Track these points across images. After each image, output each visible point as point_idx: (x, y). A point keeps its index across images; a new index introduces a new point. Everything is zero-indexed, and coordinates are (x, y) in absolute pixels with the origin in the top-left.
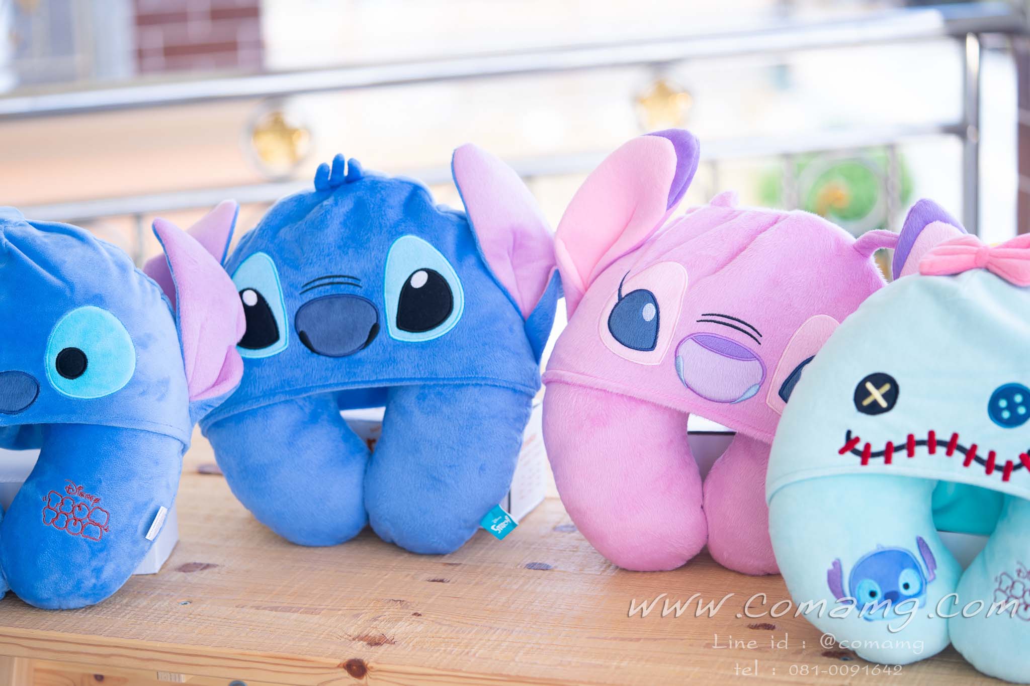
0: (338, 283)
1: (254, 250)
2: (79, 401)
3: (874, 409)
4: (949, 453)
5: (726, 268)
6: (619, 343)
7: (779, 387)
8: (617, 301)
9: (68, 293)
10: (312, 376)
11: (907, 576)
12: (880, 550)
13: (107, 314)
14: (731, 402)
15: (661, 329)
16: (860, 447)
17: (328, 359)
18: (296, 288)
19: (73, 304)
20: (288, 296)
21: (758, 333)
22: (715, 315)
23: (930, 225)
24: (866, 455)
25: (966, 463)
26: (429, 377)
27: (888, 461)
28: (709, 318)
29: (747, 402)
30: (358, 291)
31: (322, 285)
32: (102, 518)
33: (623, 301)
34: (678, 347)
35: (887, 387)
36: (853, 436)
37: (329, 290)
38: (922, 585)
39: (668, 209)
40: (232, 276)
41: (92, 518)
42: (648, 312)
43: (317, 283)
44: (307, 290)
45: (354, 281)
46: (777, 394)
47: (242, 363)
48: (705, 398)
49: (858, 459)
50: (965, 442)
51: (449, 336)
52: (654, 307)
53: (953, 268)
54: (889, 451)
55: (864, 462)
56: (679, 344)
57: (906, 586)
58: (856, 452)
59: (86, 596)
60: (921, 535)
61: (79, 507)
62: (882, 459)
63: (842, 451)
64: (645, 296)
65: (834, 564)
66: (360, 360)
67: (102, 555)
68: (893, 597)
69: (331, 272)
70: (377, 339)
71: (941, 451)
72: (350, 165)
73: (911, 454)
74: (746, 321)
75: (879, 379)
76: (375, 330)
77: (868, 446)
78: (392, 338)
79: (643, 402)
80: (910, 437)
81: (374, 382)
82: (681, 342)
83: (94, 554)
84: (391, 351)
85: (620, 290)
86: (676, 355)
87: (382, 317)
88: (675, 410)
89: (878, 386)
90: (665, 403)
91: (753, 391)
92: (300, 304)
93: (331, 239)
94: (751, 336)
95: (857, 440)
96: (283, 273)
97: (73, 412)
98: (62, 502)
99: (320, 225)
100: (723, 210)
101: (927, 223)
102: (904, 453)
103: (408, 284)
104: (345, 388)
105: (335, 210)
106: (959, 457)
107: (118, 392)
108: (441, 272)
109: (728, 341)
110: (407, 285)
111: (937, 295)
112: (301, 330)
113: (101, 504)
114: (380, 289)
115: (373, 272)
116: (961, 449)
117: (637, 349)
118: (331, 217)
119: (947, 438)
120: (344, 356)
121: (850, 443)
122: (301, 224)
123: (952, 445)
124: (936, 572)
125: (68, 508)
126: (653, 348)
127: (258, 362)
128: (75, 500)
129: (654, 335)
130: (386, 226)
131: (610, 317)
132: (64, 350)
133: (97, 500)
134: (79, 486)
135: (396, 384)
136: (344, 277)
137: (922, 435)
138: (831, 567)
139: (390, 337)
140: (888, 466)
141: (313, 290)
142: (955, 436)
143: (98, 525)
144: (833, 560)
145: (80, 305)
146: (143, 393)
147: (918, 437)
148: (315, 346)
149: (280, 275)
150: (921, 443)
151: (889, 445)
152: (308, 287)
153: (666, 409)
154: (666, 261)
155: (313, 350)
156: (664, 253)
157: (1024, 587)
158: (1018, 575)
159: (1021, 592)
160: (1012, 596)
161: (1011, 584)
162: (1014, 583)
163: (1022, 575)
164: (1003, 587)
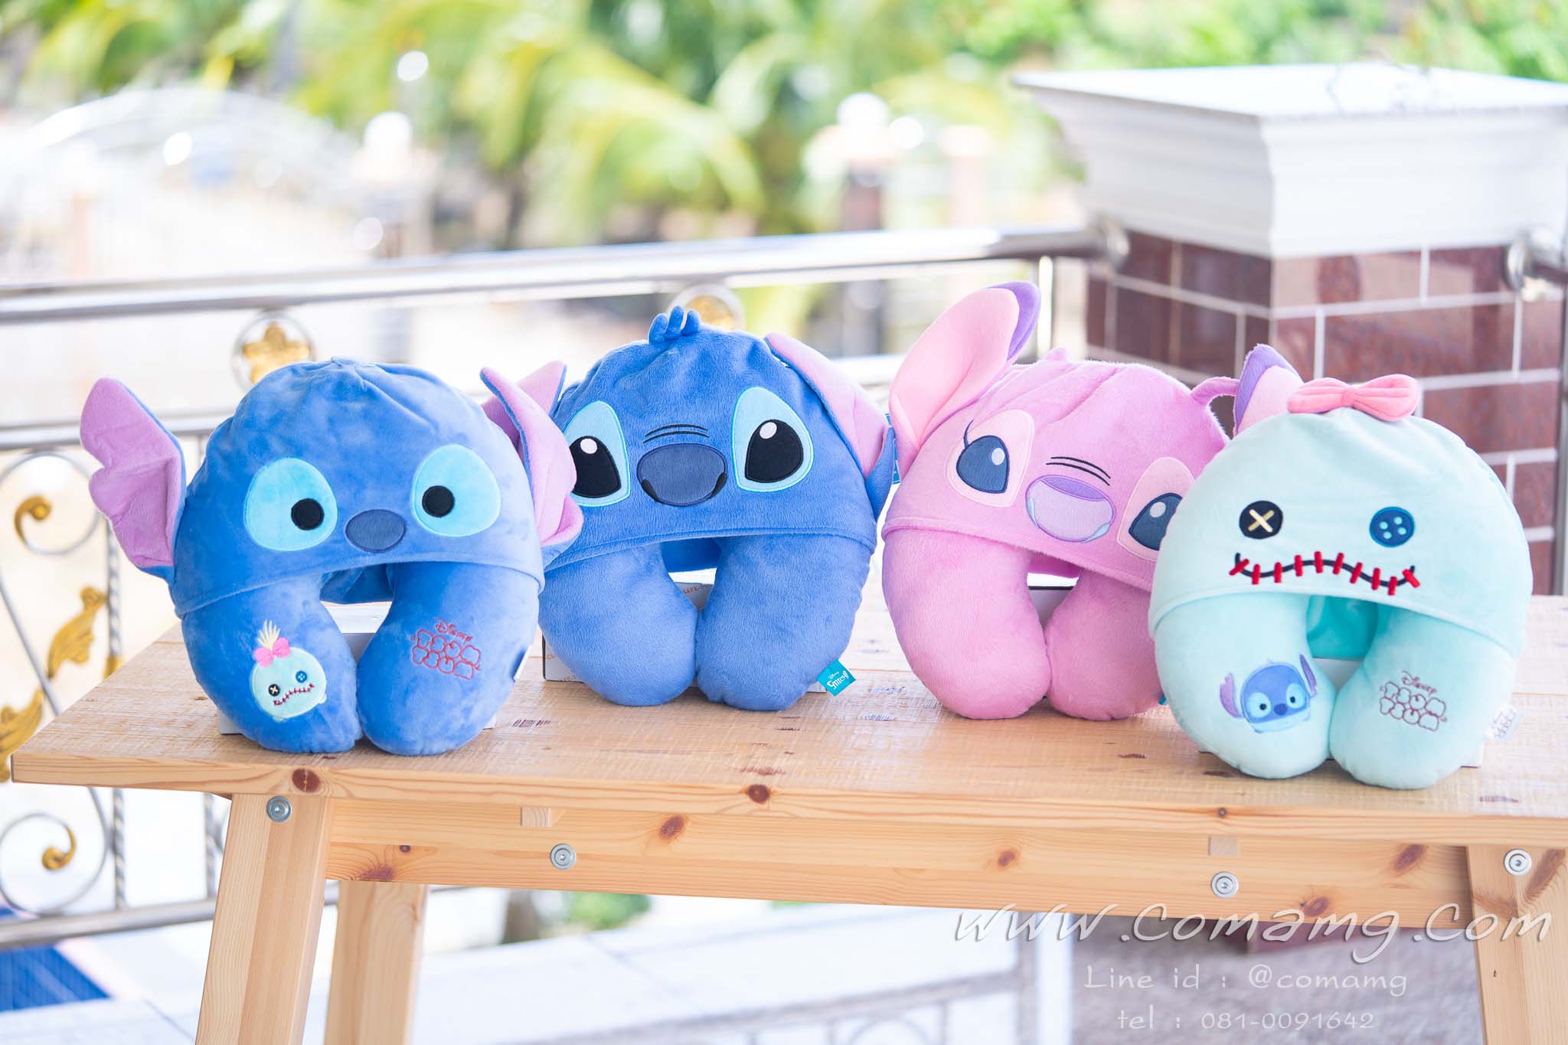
0: (683, 432)
1: (592, 398)
2: (448, 540)
3: (1260, 534)
4: (1336, 572)
5: (1073, 413)
6: (969, 487)
7: (1129, 525)
8: (964, 448)
9: (433, 431)
10: (655, 525)
11: (1293, 690)
12: (1271, 665)
13: (472, 453)
14: (1082, 541)
15: (1011, 472)
16: (1250, 568)
17: (672, 508)
18: (640, 437)
19: (439, 442)
20: (630, 443)
21: (1107, 475)
22: (1065, 458)
23: (1270, 369)
24: (1256, 575)
25: (1353, 580)
26: (779, 527)
27: (1278, 580)
28: (1058, 461)
29: (1099, 539)
30: (705, 441)
31: (667, 434)
32: (472, 656)
33: (970, 447)
34: (1027, 490)
35: (1270, 514)
36: (1242, 559)
37: (676, 439)
38: (1306, 699)
39: (1008, 359)
40: (563, 432)
41: (464, 656)
42: (998, 457)
43: (662, 432)
44: (651, 439)
45: (700, 431)
46: (1127, 531)
47: (580, 511)
48: (1057, 538)
49: (1249, 579)
50: (1350, 560)
51: (800, 486)
52: (1003, 452)
53: (1322, 407)
54: (1278, 572)
55: (1255, 582)
56: (1029, 486)
57: (1293, 700)
58: (1247, 573)
59: (451, 739)
60: (1303, 654)
61: (450, 645)
62: (1272, 579)
63: (1232, 573)
64: (994, 442)
65: (1227, 679)
66: (706, 509)
67: (473, 695)
68: (1281, 710)
69: (677, 422)
70: (724, 489)
71: (1328, 570)
72: (689, 317)
73: (1299, 573)
74: (1094, 463)
75: (1262, 507)
76: (722, 480)
77: (1257, 567)
78: (741, 489)
79: (996, 542)
80: (1298, 558)
81: (722, 531)
82: (1031, 484)
83: (465, 693)
84: (739, 500)
85: (965, 438)
86: (1026, 497)
87: (730, 468)
88: (1026, 549)
89: (1262, 513)
90: (1018, 544)
91: (1103, 530)
92: (644, 453)
93: (677, 389)
94: (1100, 478)
95: (1246, 562)
96: (625, 421)
97: (442, 550)
98: (433, 640)
99: (663, 375)
100: (1060, 364)
101: (1267, 368)
102: (1293, 572)
103: (756, 434)
104: (690, 537)
105: (681, 360)
106: (1345, 575)
107: (487, 530)
108: (790, 424)
109: (1077, 482)
110: (756, 436)
111: (1311, 429)
112: (644, 478)
113: (472, 642)
114: (728, 439)
115: (721, 422)
116: (1347, 567)
117: (988, 491)
118: (677, 366)
119: (1333, 558)
120: (690, 505)
121: (1240, 566)
122: (645, 374)
123: (1338, 564)
124: (1316, 688)
125: (439, 647)
126: (1003, 490)
127: (599, 510)
128: (446, 638)
129: (1004, 477)
130: (733, 377)
131: (958, 463)
132: (430, 488)
133: (469, 638)
134: (450, 624)
135: (744, 534)
136: (690, 426)
137: (1309, 556)
138: (1223, 682)
139: (738, 487)
140: (1278, 585)
141: (658, 439)
142: (1341, 556)
143: (469, 663)
144: (1226, 675)
145: (446, 443)
146: (510, 532)
147: (1304, 558)
148: (659, 496)
149: (622, 424)
150: (1308, 563)
151: (1278, 565)
152: (653, 436)
153: (1020, 549)
154: (1012, 409)
155: (657, 500)
156: (1008, 402)
157: (1410, 693)
158: (1404, 682)
159: (1408, 698)
160: (1399, 703)
161: (1396, 691)
162: (1399, 690)
163: (1407, 682)
164: (1389, 695)
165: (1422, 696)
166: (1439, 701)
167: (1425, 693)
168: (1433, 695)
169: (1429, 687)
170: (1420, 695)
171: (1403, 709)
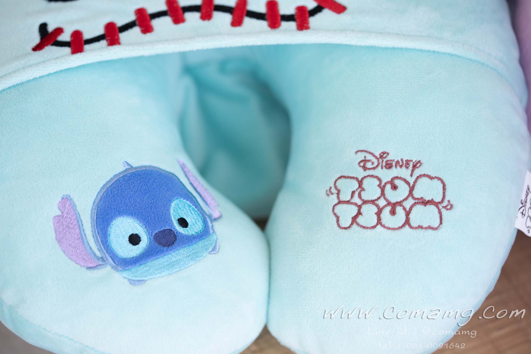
4: (206, 17)
16: (65, 37)
36: (51, 29)
62: (103, 43)
63: (38, 48)
71: (192, 17)
77: (77, 34)
80: (140, 12)
137: (158, 7)
150: (160, 14)
157: (380, 180)
158: (365, 168)
159: (379, 191)
160: (365, 202)
161: (356, 185)
162: (360, 183)
163: (369, 165)
164: (345, 196)
165: (400, 178)
166: (431, 178)
167: (405, 173)
168: (417, 172)
169: (408, 162)
170: (397, 178)
171: (375, 210)
